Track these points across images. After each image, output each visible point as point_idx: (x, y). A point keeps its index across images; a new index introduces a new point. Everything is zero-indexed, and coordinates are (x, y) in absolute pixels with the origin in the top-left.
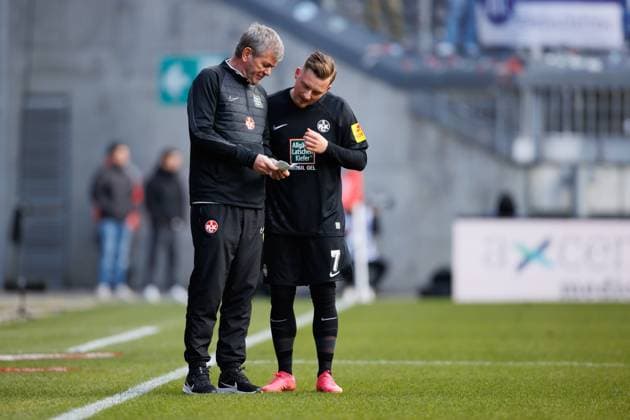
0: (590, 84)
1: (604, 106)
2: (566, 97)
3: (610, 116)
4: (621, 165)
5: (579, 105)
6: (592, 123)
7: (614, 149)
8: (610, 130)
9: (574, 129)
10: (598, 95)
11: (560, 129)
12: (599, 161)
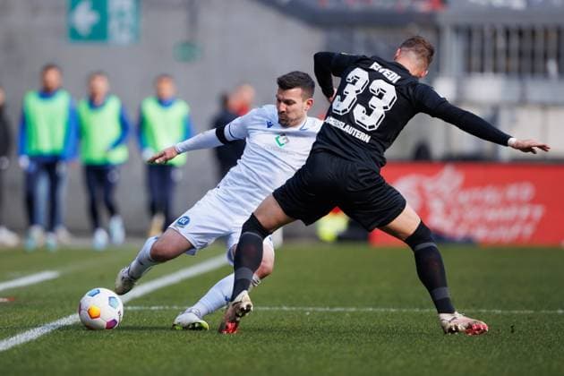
0: (513, 23)
1: (527, 45)
2: (488, 34)
3: (533, 55)
4: (544, 106)
5: (501, 43)
6: (514, 63)
7: (538, 90)
8: (533, 71)
9: (495, 70)
10: (521, 33)
11: (482, 70)
12: (523, 102)
